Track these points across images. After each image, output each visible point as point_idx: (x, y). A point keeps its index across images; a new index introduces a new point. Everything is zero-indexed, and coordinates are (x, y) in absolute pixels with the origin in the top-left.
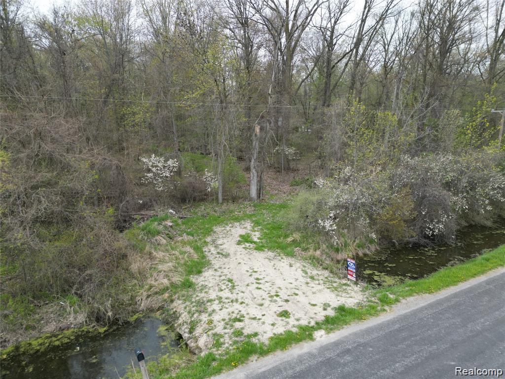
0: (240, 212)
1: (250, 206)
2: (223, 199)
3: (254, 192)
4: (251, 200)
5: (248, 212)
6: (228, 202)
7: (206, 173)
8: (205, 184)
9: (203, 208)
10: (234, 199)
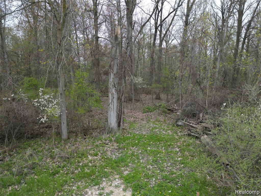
0: (96, 155)
1: (111, 141)
2: (70, 132)
3: (113, 121)
4: (110, 131)
5: (109, 153)
6: (77, 136)
7: (40, 94)
8: (38, 111)
9: (29, 151)
10: (86, 132)
